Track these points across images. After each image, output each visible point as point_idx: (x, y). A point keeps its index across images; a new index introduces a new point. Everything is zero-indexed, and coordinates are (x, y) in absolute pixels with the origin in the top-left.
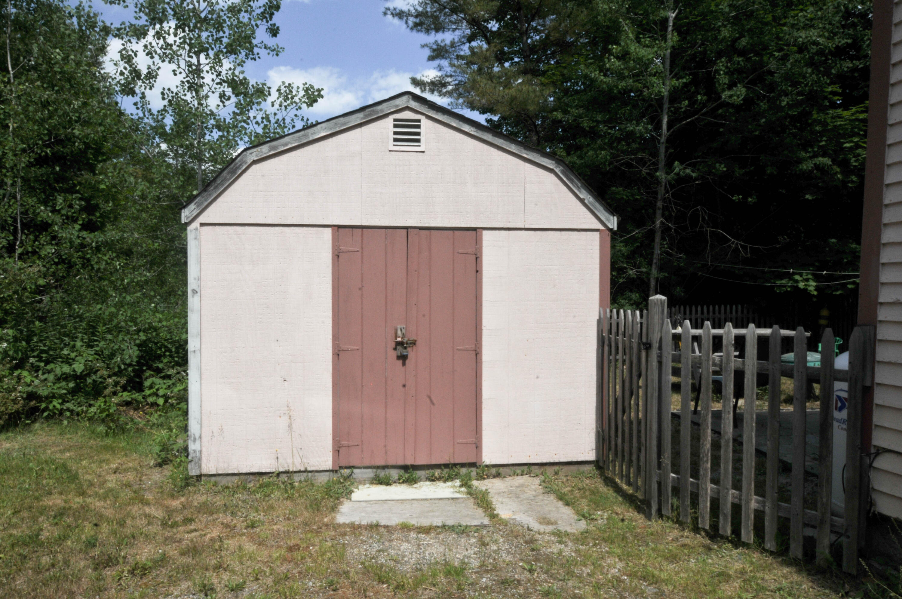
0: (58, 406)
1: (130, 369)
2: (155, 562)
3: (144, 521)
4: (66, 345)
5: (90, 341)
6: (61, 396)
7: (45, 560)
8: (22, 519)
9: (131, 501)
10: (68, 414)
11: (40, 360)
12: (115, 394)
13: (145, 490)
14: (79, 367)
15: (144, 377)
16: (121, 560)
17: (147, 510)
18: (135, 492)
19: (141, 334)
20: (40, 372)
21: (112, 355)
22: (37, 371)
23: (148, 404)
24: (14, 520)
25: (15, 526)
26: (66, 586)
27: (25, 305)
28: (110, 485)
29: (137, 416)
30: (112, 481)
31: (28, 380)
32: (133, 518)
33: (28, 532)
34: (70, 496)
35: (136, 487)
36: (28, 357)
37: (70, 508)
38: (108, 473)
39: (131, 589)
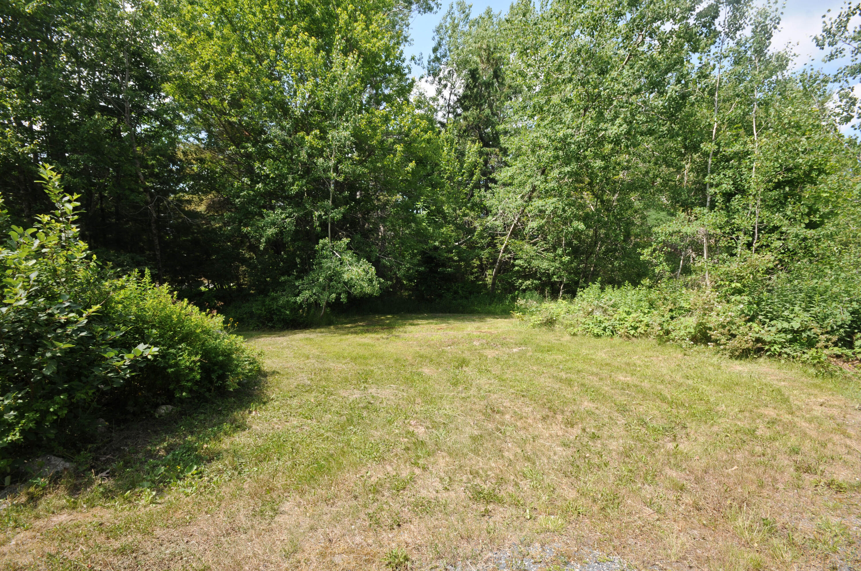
0: (778, 350)
1: (842, 330)
2: (852, 486)
3: (844, 450)
4: (786, 309)
5: (807, 307)
6: (780, 343)
7: (758, 449)
8: (745, 417)
9: (833, 431)
10: (786, 356)
11: (767, 317)
12: (826, 347)
13: (847, 425)
14: (796, 325)
15: (855, 338)
16: (819, 473)
17: (848, 442)
18: (838, 425)
19: (854, 303)
20: (766, 326)
21: (826, 318)
22: (763, 324)
23: (857, 359)
24: (739, 416)
25: (739, 419)
26: (772, 473)
27: (757, 281)
28: (815, 413)
29: (847, 368)
30: (818, 411)
31: (757, 329)
32: (834, 444)
33: (748, 426)
34: (781, 412)
35: (839, 421)
36: (758, 315)
37: (780, 420)
38: (814, 404)
39: (826, 498)
